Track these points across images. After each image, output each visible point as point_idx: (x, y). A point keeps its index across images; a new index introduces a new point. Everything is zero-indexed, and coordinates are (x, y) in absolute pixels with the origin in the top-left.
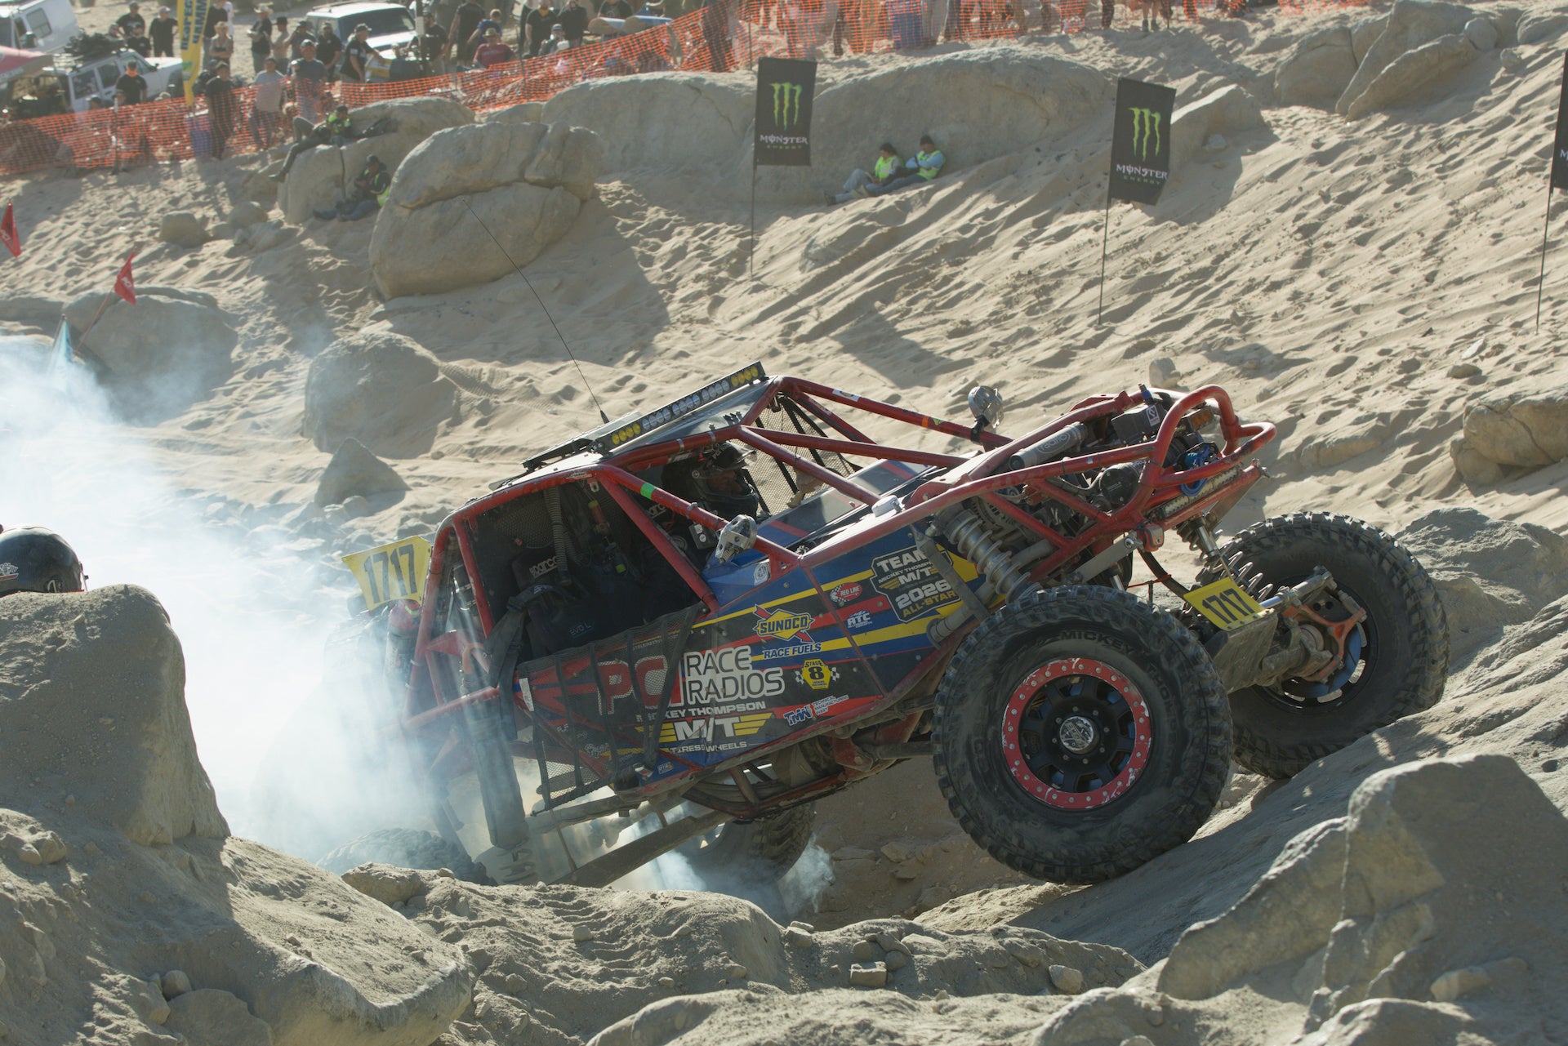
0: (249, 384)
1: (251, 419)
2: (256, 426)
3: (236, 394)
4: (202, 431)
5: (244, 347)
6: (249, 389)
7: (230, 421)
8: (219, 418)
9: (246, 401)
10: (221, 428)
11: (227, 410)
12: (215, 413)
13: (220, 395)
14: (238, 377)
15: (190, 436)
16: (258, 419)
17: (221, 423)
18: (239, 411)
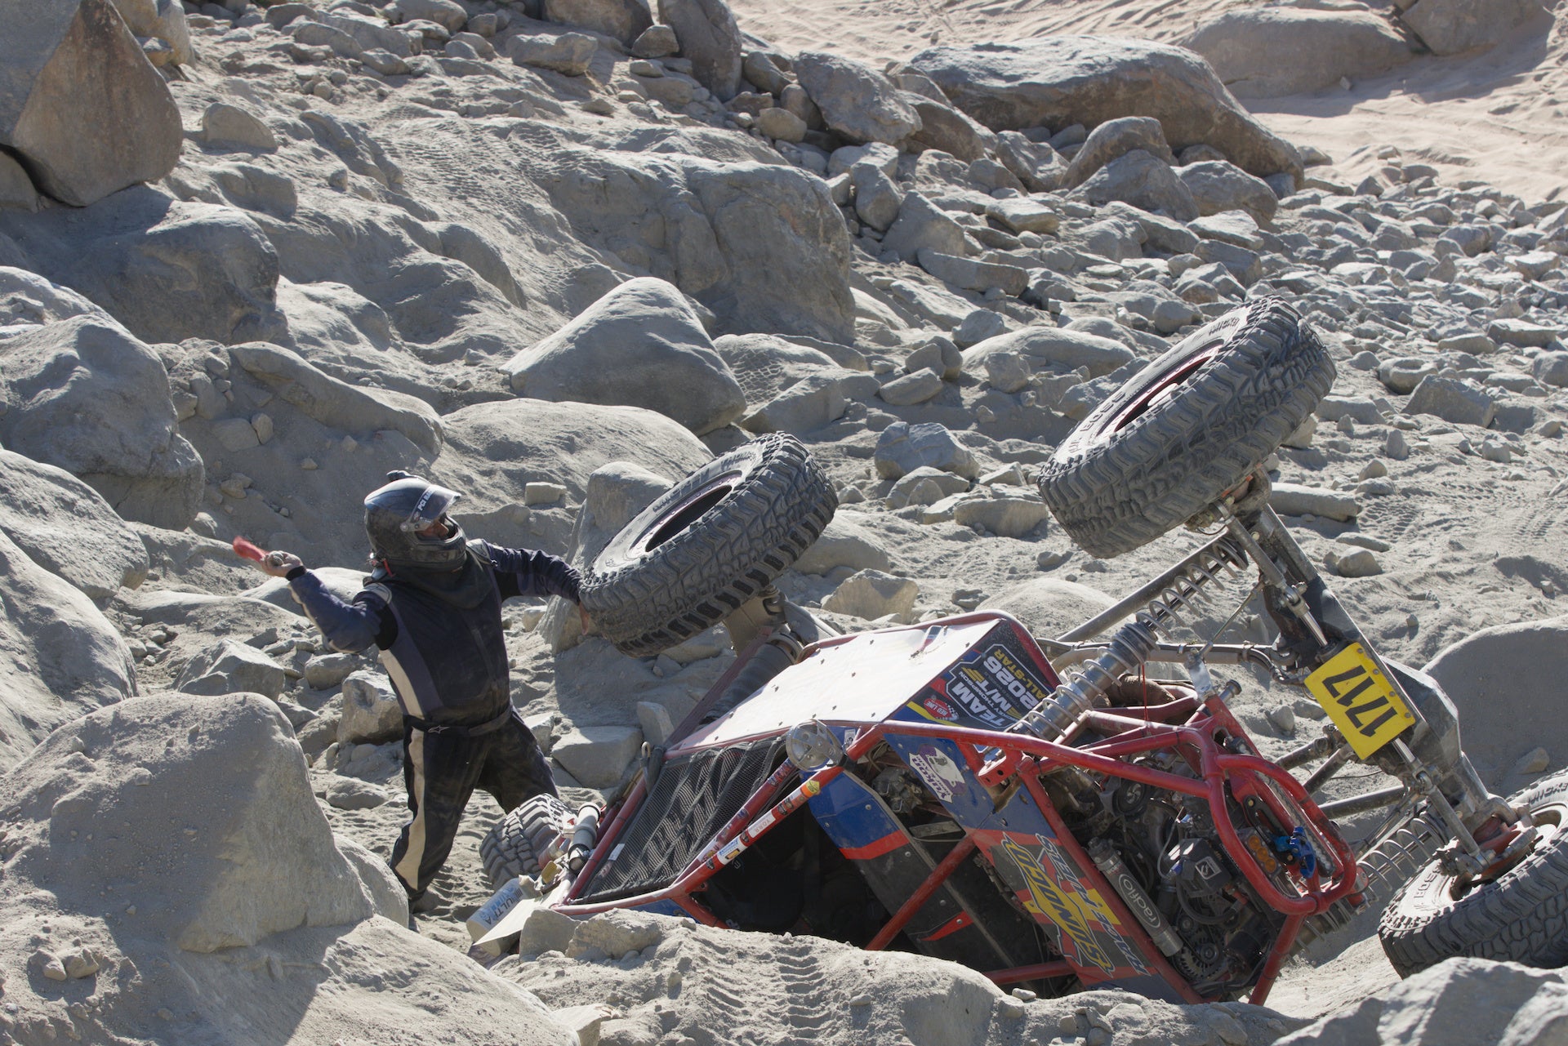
0: (1559, 71)
1: (1554, 108)
2: (1558, 114)
3: (1545, 80)
4: (1507, 116)
5: (1560, 31)
6: (1559, 75)
7: (1536, 107)
8: (1524, 105)
9: (1553, 88)
10: (1525, 114)
11: (1532, 96)
12: (1521, 99)
13: (1531, 80)
14: (1550, 62)
15: (1491, 119)
16: (1560, 108)
17: (1526, 109)
18: (1545, 97)
